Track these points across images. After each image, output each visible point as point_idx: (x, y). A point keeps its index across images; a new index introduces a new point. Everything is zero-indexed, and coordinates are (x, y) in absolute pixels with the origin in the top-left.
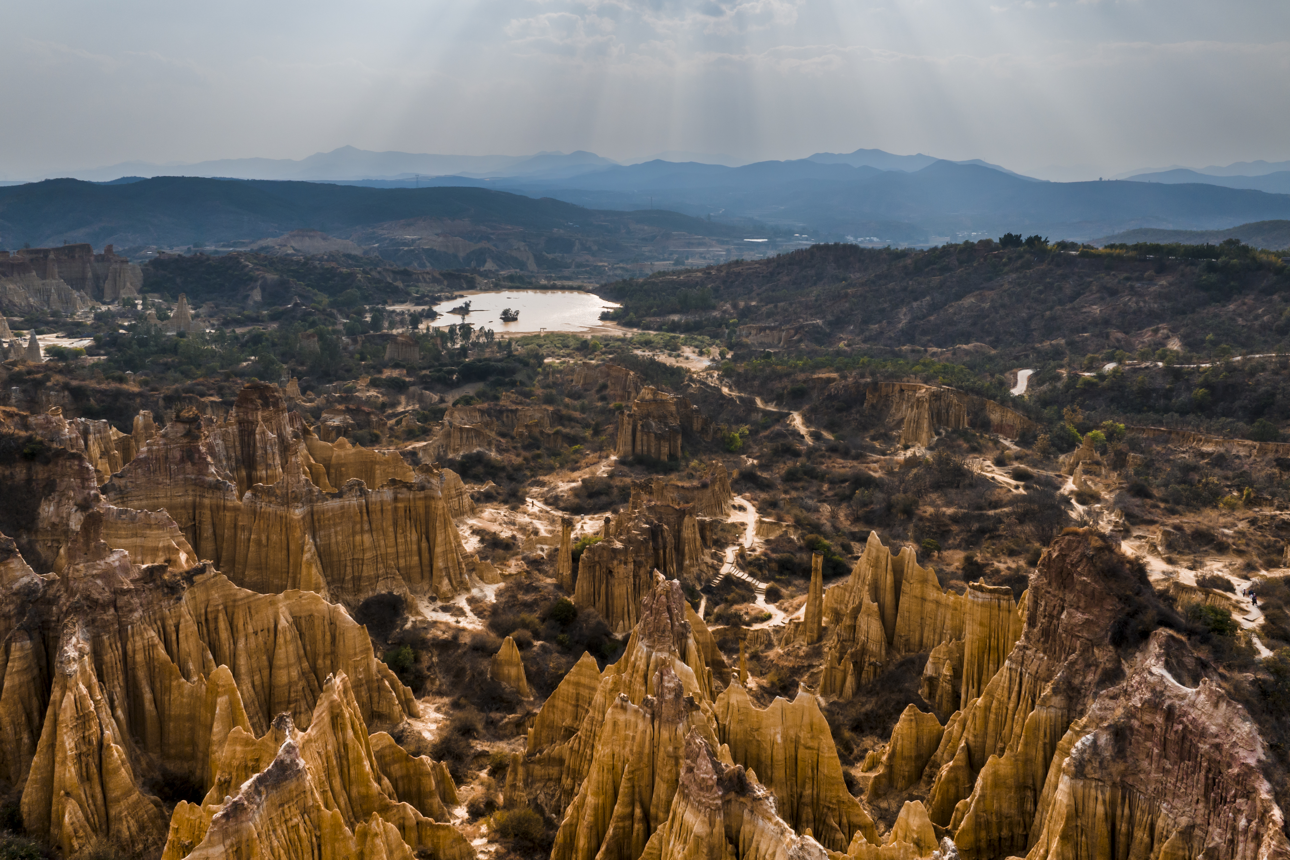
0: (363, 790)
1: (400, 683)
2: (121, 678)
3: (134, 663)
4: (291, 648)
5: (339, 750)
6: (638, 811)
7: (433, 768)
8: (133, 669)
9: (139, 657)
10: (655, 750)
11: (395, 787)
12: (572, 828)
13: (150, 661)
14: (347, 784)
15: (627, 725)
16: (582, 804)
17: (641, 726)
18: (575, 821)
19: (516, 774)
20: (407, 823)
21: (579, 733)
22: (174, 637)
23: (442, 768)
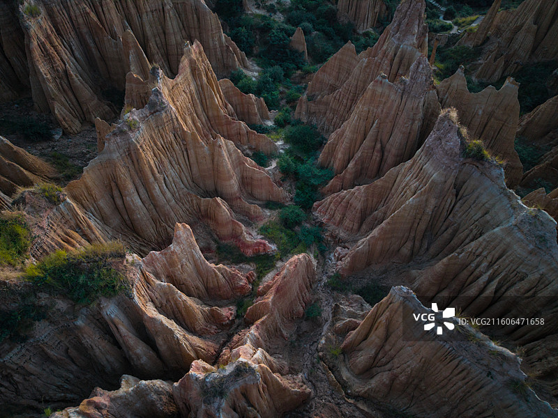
0: (216, 114)
1: (238, 49)
2: (72, 33)
3: (78, 24)
4: (175, 23)
5: (198, 89)
6: (378, 146)
7: (256, 100)
8: (79, 28)
9: (80, 20)
10: (400, 113)
11: (236, 110)
12: (334, 146)
13: (88, 23)
14: (205, 109)
15: (382, 95)
16: (342, 135)
17: (392, 97)
18: (336, 142)
19: (301, 107)
20: (241, 132)
21: (340, 90)
22: (101, 10)
23: (260, 101)
